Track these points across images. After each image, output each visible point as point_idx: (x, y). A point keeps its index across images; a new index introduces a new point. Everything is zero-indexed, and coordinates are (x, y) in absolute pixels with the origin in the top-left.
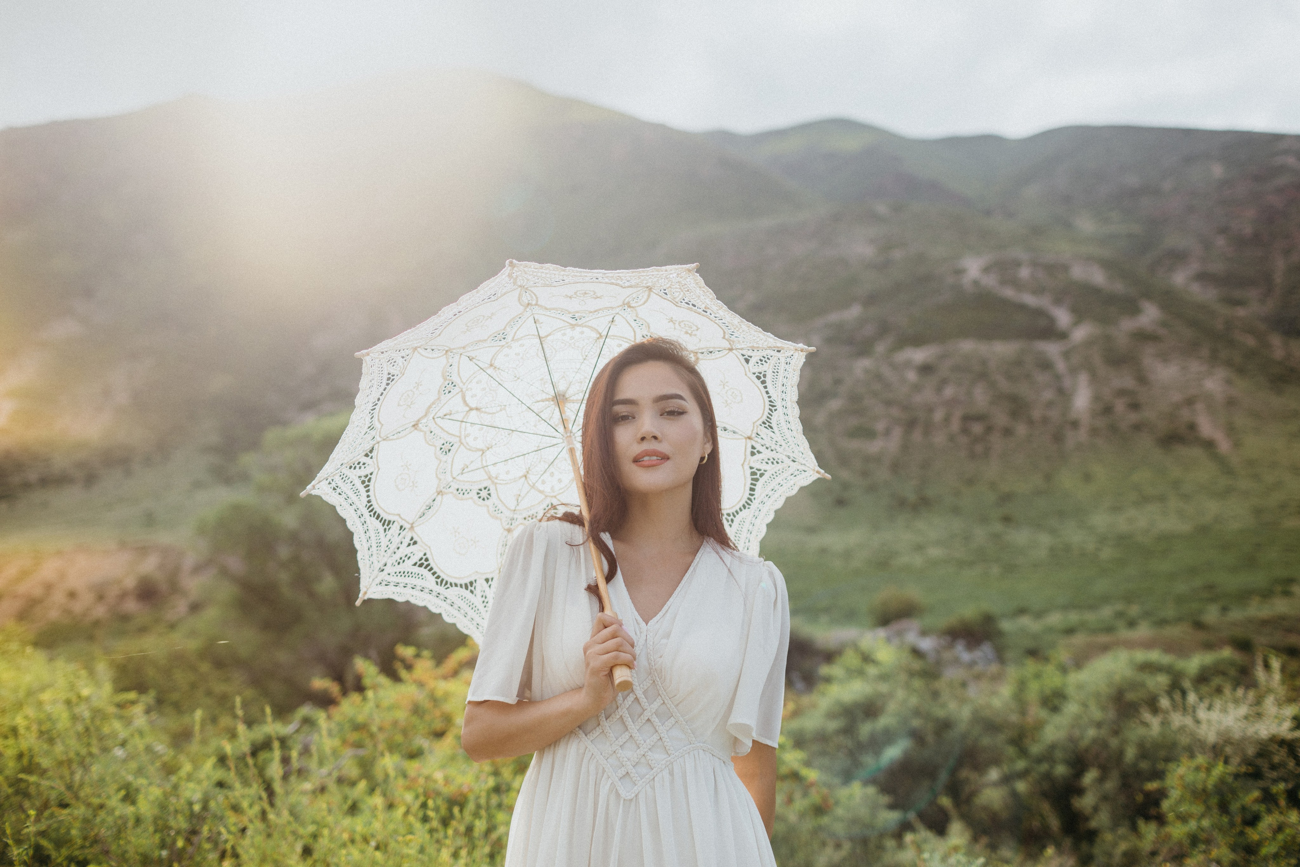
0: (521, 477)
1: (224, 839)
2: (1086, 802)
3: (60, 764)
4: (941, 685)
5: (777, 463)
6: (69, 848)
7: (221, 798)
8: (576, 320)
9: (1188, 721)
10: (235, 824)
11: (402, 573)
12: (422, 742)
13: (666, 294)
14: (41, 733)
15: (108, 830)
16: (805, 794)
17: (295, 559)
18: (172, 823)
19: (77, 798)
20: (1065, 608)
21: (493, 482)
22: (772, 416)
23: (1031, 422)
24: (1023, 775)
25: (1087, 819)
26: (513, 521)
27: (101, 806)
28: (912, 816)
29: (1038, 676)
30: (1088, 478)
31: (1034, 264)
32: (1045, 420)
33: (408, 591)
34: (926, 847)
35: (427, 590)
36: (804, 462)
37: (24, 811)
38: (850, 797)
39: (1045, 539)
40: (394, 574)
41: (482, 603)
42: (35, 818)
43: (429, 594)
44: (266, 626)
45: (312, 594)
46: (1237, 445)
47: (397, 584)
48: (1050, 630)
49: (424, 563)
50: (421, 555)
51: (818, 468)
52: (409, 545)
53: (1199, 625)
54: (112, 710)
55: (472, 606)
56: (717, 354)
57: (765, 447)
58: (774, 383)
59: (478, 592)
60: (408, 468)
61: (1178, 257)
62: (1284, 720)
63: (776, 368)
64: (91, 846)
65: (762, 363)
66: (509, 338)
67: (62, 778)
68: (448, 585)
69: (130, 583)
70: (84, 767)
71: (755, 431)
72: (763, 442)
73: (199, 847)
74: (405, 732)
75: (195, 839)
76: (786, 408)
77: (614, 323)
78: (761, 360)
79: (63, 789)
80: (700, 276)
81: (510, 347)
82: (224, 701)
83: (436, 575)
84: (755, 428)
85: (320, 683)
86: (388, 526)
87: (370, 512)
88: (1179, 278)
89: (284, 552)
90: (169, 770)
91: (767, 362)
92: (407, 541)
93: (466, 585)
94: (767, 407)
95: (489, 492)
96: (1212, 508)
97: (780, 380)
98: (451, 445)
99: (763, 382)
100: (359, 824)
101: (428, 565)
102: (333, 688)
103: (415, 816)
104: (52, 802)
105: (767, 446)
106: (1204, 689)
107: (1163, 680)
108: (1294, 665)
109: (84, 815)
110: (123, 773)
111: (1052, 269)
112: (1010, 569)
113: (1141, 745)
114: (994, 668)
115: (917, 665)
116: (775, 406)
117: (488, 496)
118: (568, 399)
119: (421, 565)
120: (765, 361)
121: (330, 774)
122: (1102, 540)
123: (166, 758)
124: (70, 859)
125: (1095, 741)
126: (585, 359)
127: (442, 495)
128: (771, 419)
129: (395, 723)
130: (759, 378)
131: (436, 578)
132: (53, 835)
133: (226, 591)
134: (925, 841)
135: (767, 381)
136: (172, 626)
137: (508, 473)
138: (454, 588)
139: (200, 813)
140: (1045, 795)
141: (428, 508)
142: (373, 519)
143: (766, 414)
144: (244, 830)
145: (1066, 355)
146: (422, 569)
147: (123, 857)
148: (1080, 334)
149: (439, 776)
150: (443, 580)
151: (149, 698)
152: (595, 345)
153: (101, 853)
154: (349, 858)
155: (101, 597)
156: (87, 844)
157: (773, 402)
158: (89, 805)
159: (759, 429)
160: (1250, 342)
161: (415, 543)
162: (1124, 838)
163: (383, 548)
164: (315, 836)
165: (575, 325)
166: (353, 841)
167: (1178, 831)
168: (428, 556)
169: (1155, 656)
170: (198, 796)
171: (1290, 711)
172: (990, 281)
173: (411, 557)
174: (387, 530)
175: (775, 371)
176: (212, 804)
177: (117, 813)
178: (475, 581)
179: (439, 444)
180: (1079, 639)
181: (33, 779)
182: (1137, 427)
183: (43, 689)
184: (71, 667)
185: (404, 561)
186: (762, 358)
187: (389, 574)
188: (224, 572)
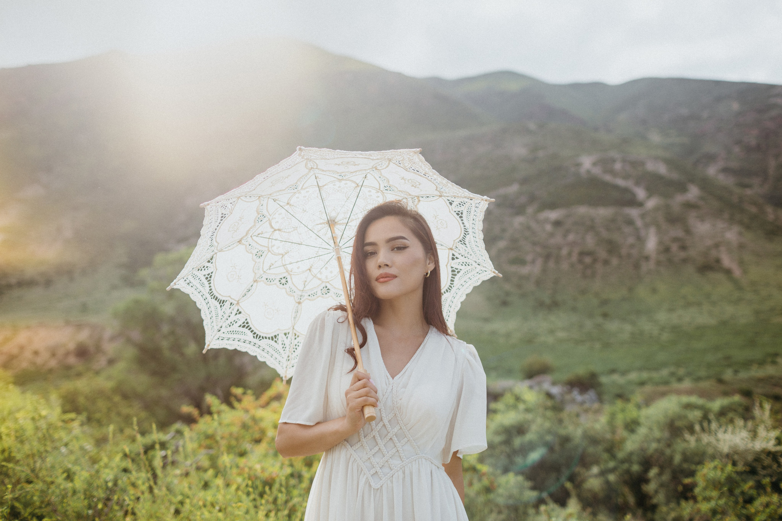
0: (307, 270)
1: (127, 503)
2: (650, 488)
3: (28, 456)
4: (564, 415)
5: (469, 265)
6: (32, 507)
7: (125, 479)
8: (342, 177)
9: (712, 439)
10: (133, 495)
11: (232, 332)
12: (247, 446)
13: (400, 163)
14: (17, 437)
15: (56, 497)
16: (480, 480)
17: (172, 333)
18: (95, 493)
19: (37, 477)
20: (641, 369)
21: (289, 274)
22: (466, 237)
23: (620, 257)
24: (613, 470)
25: (651, 498)
26: (302, 297)
27: (52, 483)
28: (545, 495)
29: (623, 410)
30: (654, 291)
31: (624, 161)
32: (629, 256)
33: (236, 342)
34: (553, 514)
35: (247, 342)
36: (485, 265)
37: (5, 485)
38: (507, 482)
39: (628, 328)
40: (227, 332)
41: (282, 348)
42: (11, 489)
43: (249, 344)
44: (154, 373)
45: (182, 354)
46: (745, 272)
47: (229, 339)
48: (630, 383)
49: (246, 325)
50: (244, 320)
51: (494, 270)
52: (236, 314)
53: (720, 381)
54: (60, 424)
55: (276, 350)
56: (432, 198)
57: (461, 255)
58: (468, 218)
59: (280, 342)
60: (235, 268)
61: (711, 158)
62: (770, 440)
63: (469, 209)
64: (46, 507)
65: (460, 205)
66: (299, 188)
67: (28, 465)
68: (261, 338)
69: (72, 346)
70: (42, 458)
71: (455, 245)
72: (460, 252)
73: (111, 509)
74: (237, 439)
75: (109, 503)
76: (475, 233)
77: (366, 178)
78: (460, 204)
79: (29, 472)
80: (422, 155)
81: (300, 193)
82: (127, 419)
83: (253, 332)
84: (455, 244)
85: (187, 409)
86: (223, 303)
87: (211, 296)
88: (712, 171)
89: (165, 328)
90: (94, 461)
91: (463, 206)
92: (235, 312)
93: (272, 337)
94: (463, 232)
95: (286, 280)
96: (729, 310)
97: (472, 217)
98: (262, 252)
99: (461, 217)
100: (209, 496)
101: (249, 326)
102: (194, 412)
103: (243, 492)
104: (22, 480)
105: (462, 254)
106: (723, 420)
107: (697, 414)
108: (778, 406)
109: (41, 488)
110: (66, 463)
111: (635, 164)
112: (606, 345)
113: (684, 454)
114: (596, 406)
115: (549, 403)
116: (468, 232)
117: (286, 283)
118: (337, 223)
119: (244, 327)
120: (462, 205)
121: (191, 465)
122: (663, 329)
123: (92, 454)
124: (33, 515)
125: (656, 450)
126: (348, 199)
127: (257, 282)
128: (465, 239)
129: (231, 434)
130: (458, 214)
131: (253, 334)
132: (23, 500)
133: (130, 352)
134: (553, 510)
135: (463, 217)
136: (97, 373)
137: (298, 268)
138: (265, 339)
139: (112, 488)
140: (626, 483)
141: (248, 291)
142: (213, 300)
143: (462, 236)
144: (138, 499)
145: (643, 216)
146: (244, 329)
147: (65, 514)
148: (651, 203)
149: (258, 467)
150: (257, 335)
151: (83, 417)
152: (354, 191)
153: (52, 511)
154: (203, 516)
155: (53, 355)
156: (43, 506)
157: (467, 230)
158: (44, 482)
159: (457, 244)
160: (754, 210)
161: (240, 313)
162: (673, 510)
163: (220, 317)
164: (182, 503)
165: (341, 180)
166: (205, 506)
167: (705, 507)
168: (248, 320)
169: (694, 399)
170: (111, 477)
171: (774, 434)
172: (597, 171)
173: (238, 322)
174: (222, 306)
175: (469, 211)
176: (120, 482)
177: (62, 487)
178: (278, 335)
179: (255, 252)
180: (648, 389)
181: (11, 465)
182: (685, 261)
183: (18, 410)
184: (35, 397)
185: (233, 324)
186: (461, 203)
187: (224, 333)
188: (129, 341)
